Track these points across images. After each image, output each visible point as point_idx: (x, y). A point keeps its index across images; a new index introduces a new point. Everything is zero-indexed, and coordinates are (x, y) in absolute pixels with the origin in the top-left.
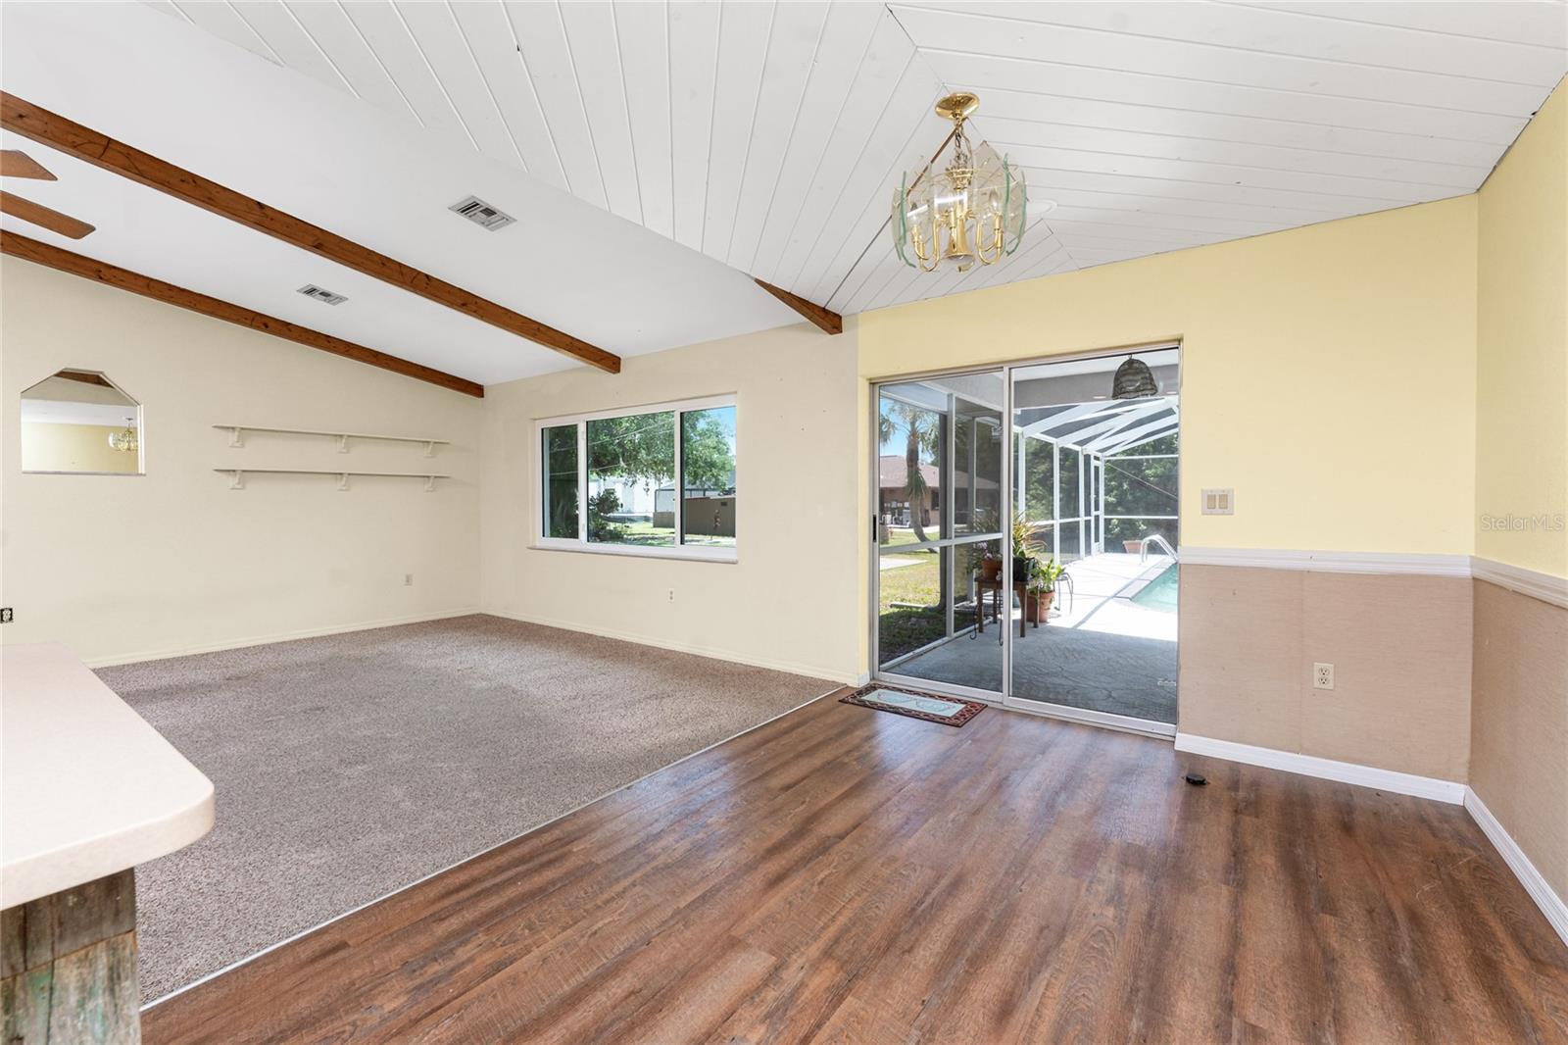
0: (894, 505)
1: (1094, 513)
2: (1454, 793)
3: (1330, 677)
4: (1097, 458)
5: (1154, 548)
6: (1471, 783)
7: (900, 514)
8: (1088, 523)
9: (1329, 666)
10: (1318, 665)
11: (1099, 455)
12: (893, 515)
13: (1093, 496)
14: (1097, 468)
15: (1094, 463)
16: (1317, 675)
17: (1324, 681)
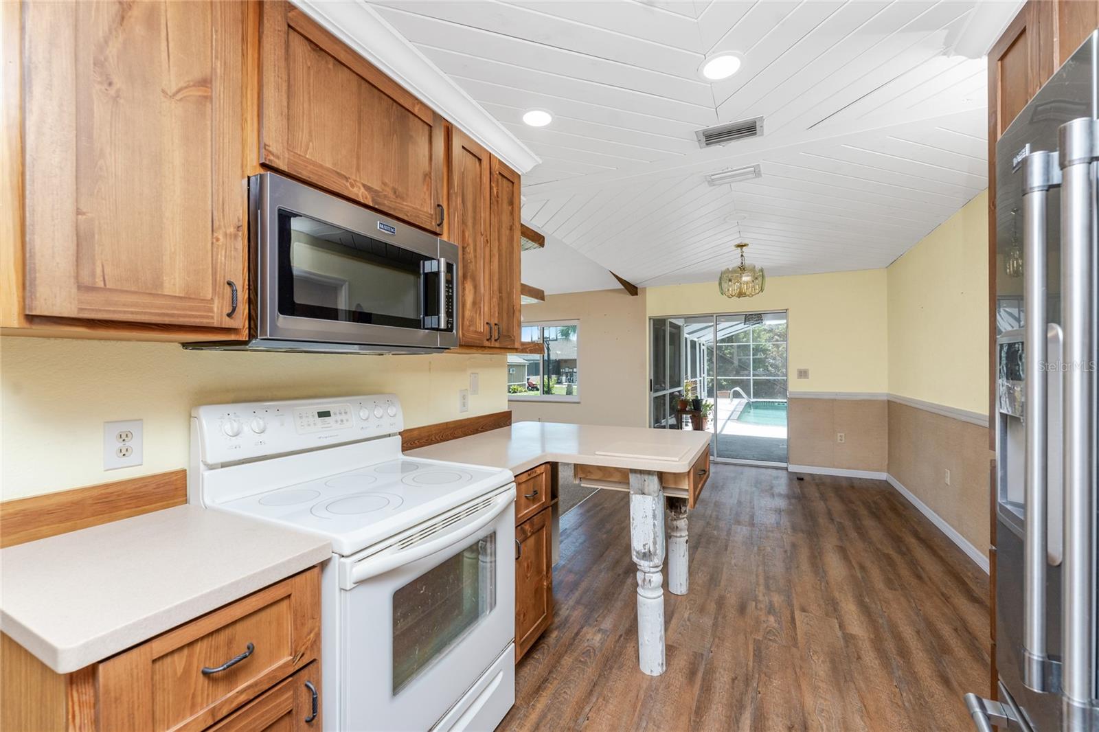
0: (567, 370)
1: (702, 375)
2: (883, 476)
3: (843, 438)
4: (703, 345)
5: (737, 395)
6: (888, 472)
7: (571, 376)
8: (700, 380)
9: (843, 434)
10: (839, 434)
11: (704, 343)
12: (567, 377)
13: (702, 366)
14: (703, 350)
15: (702, 347)
16: (839, 438)
17: (841, 440)
